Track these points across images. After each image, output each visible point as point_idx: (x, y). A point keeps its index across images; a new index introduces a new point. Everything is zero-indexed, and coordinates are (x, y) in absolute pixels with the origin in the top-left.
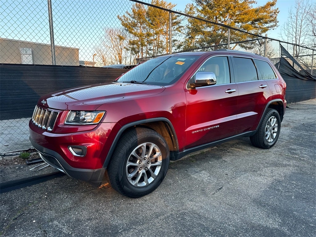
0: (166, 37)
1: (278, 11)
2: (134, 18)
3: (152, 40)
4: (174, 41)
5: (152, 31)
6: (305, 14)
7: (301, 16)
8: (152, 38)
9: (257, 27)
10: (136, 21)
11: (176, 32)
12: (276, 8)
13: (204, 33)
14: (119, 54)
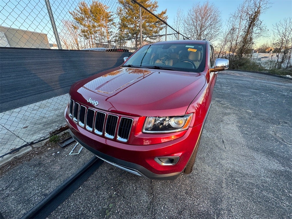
0: (106, 29)
1: (167, 17)
2: (81, 13)
3: (97, 30)
4: (111, 32)
5: (96, 24)
6: (181, 21)
7: (179, 22)
8: (97, 29)
9: (157, 27)
10: (83, 16)
11: (112, 26)
12: (166, 15)
13: (129, 28)
14: (76, 39)
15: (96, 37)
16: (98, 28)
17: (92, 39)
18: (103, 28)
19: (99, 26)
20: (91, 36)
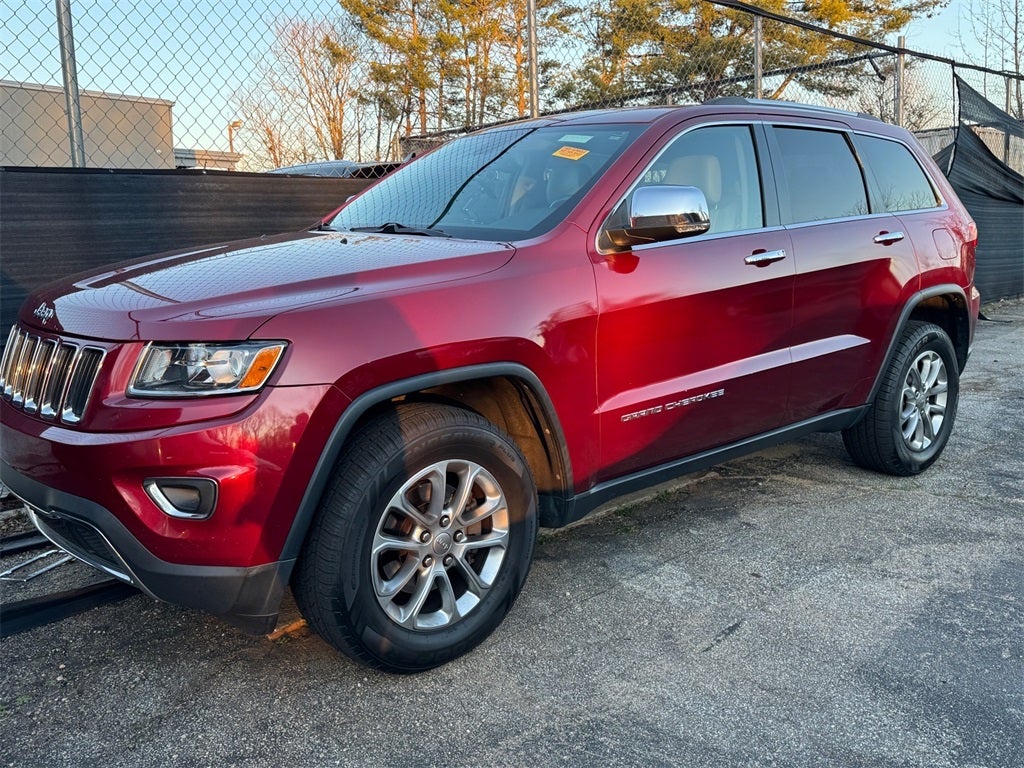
0: (515, 51)
4: (547, 65)
5: (457, 29)
8: (459, 55)
9: (866, 9)
14: (334, 121)
15: (453, 102)
16: (466, 48)
17: (422, 112)
18: (495, 47)
19: (473, 37)
20: (422, 101)
